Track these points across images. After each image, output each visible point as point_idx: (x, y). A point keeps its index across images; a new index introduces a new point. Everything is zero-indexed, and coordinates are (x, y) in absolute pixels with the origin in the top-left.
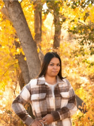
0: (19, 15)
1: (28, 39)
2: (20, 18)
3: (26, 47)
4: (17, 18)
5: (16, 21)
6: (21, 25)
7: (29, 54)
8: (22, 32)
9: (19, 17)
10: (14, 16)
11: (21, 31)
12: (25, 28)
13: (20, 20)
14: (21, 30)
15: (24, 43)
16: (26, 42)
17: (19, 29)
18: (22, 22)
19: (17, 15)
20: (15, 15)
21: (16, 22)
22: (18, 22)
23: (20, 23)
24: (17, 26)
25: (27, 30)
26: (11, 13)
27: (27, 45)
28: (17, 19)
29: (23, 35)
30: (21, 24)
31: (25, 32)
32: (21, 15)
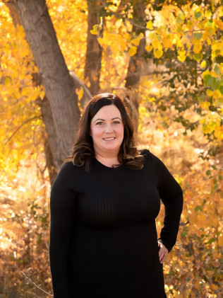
0: (38, 20)
1: (57, 69)
2: (40, 26)
3: (52, 86)
4: (35, 24)
5: (32, 31)
6: (42, 41)
7: (58, 101)
8: (44, 55)
9: (39, 24)
10: (29, 21)
11: (42, 53)
12: (50, 46)
13: (41, 30)
14: (43, 50)
15: (49, 77)
16: (52, 76)
17: (38, 47)
18: (45, 33)
19: (35, 19)
20: (31, 19)
21: (33, 34)
22: (37, 34)
23: (41, 36)
24: (34, 41)
25: (54, 51)
26: (22, 13)
27: (54, 81)
28: (34, 28)
29: (47, 62)
30: (44, 39)
31: (51, 54)
32: (42, 20)
